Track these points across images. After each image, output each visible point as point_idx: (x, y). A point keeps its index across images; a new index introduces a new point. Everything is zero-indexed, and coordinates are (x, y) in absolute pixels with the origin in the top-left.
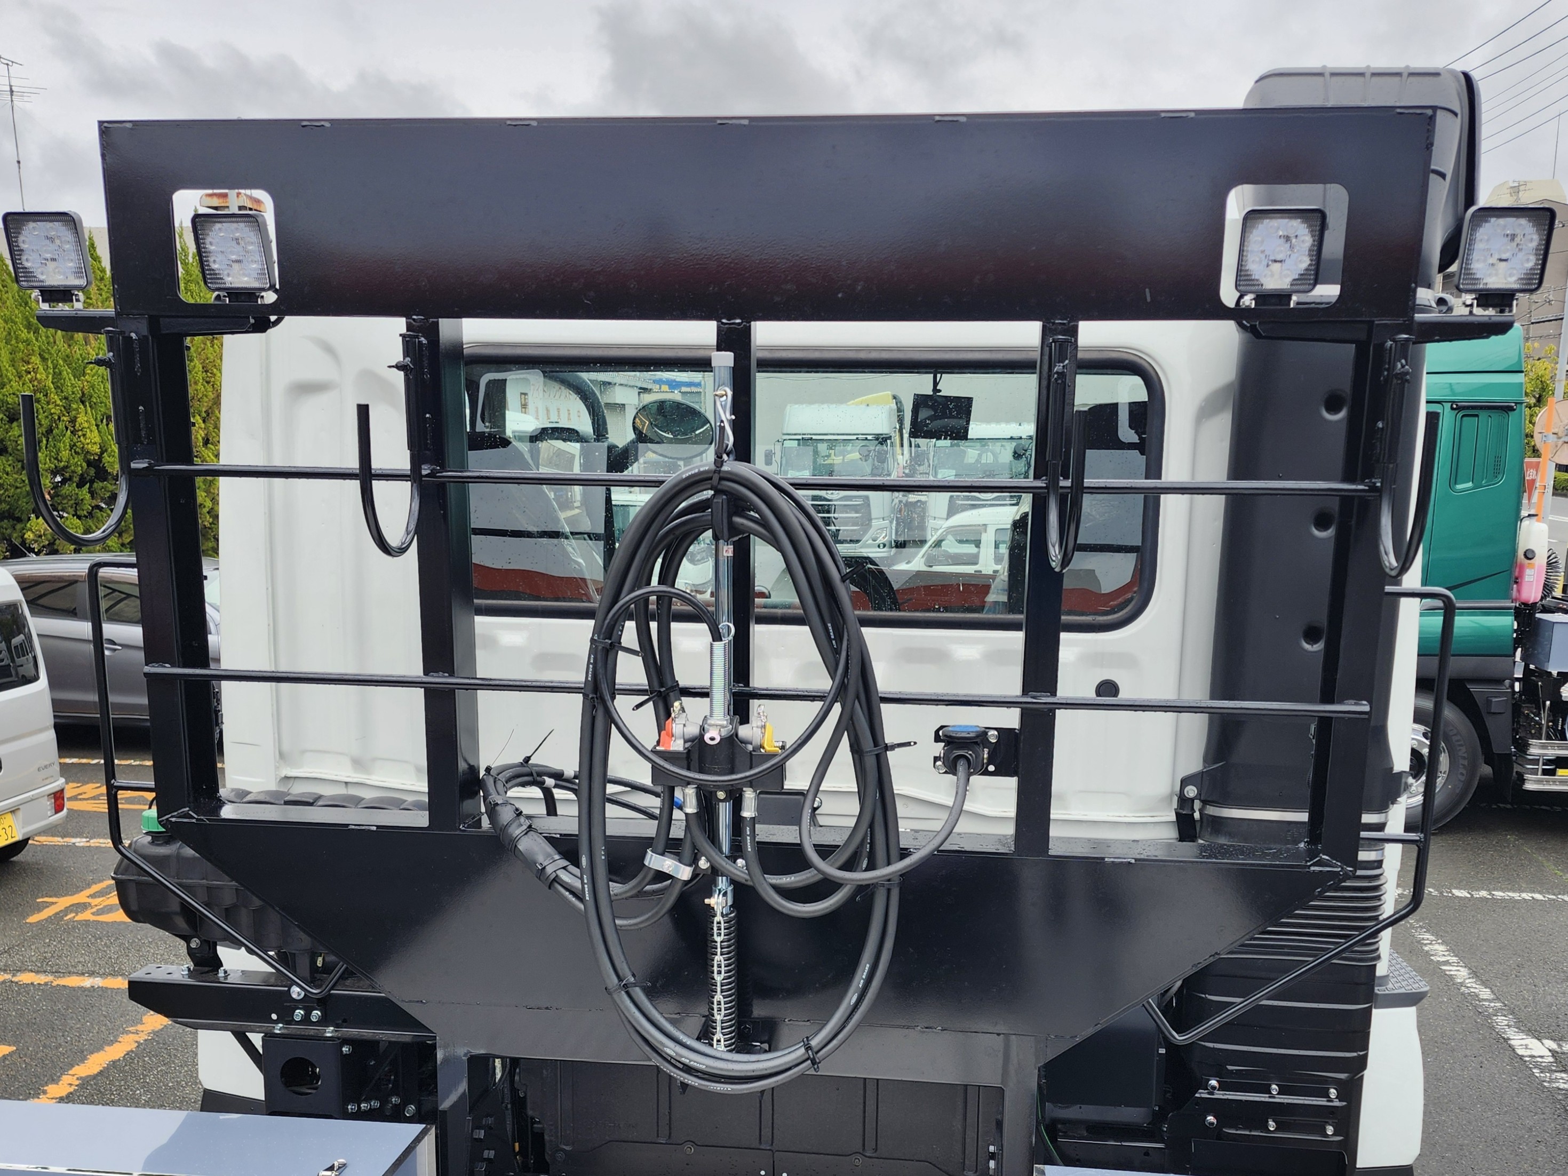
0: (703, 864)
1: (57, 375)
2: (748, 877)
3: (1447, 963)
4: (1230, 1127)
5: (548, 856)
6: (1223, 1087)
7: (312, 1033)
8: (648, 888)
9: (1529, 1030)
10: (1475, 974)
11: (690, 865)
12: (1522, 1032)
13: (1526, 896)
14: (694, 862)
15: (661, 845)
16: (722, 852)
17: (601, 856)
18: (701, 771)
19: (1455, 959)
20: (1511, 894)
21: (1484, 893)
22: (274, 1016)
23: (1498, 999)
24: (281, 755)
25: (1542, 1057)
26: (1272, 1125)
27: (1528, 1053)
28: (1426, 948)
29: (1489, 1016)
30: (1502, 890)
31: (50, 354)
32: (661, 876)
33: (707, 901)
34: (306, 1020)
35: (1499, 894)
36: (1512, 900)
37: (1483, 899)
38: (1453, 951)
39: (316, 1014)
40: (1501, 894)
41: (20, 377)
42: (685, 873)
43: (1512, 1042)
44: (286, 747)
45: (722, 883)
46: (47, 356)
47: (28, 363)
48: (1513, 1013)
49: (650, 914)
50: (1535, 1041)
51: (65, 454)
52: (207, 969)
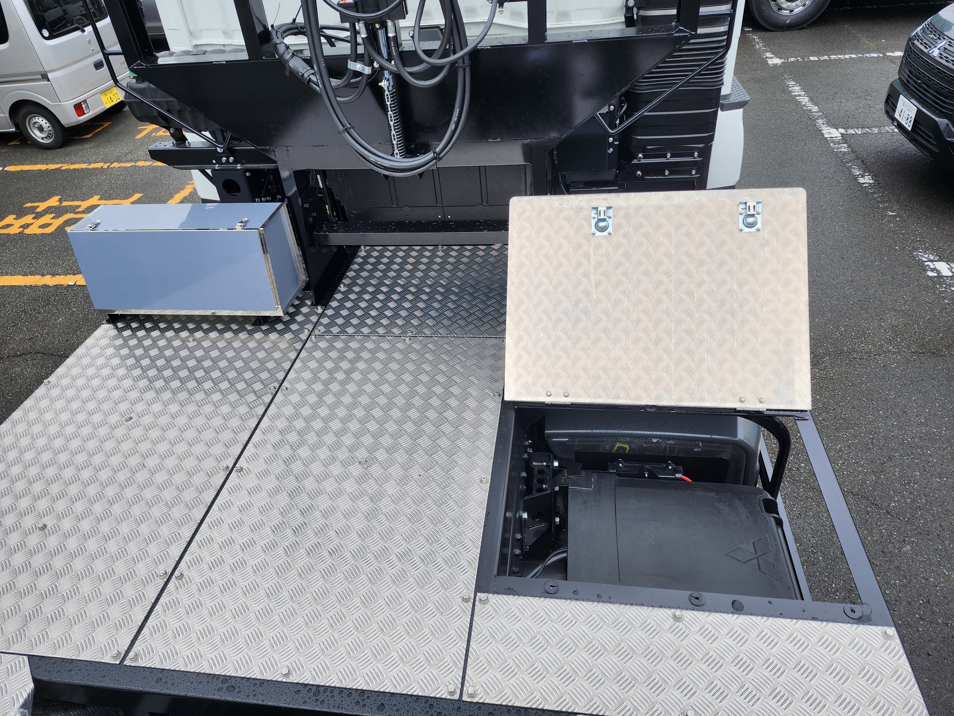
0: (376, 65)
2: (396, 69)
3: (799, 95)
4: (648, 176)
5: (305, 68)
6: (644, 157)
7: (231, 168)
8: (352, 81)
9: (833, 125)
10: (812, 100)
11: (369, 66)
12: (829, 126)
13: (847, 56)
14: (371, 64)
15: (353, 57)
16: (383, 58)
17: (323, 65)
18: (364, 13)
19: (803, 93)
20: (839, 56)
21: (826, 57)
22: (214, 161)
23: (820, 111)
24: (191, 34)
25: (836, 137)
26: (667, 173)
27: (830, 136)
28: (790, 89)
29: (815, 120)
30: (836, 55)
32: (357, 74)
33: (380, 84)
34: (228, 162)
35: (833, 57)
36: (840, 60)
37: (825, 60)
38: (803, 89)
39: (231, 159)
40: (835, 57)
42: (367, 70)
43: (823, 132)
44: (192, 29)
45: (386, 74)
48: (826, 117)
49: (355, 94)
50: (835, 130)
52: (181, 142)
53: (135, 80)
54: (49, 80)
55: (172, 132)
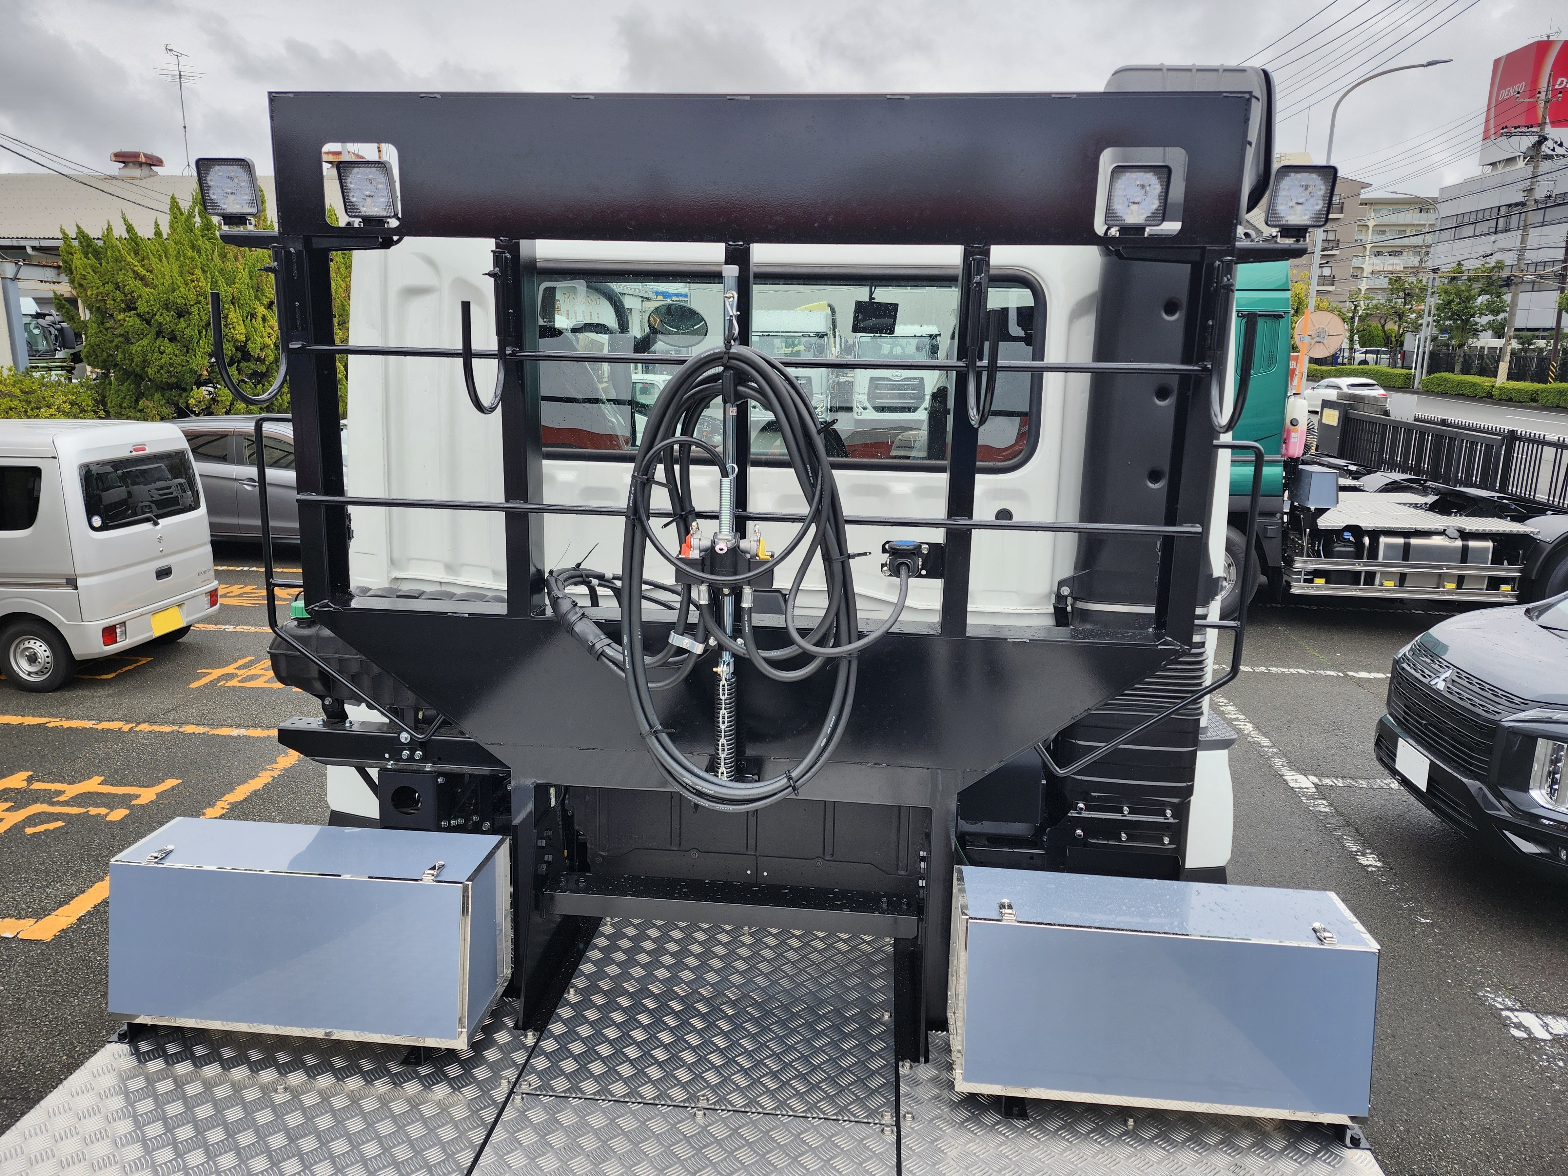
52: (336, 720)
53: (296, 623)
54: (76, 588)
55: (327, 703)
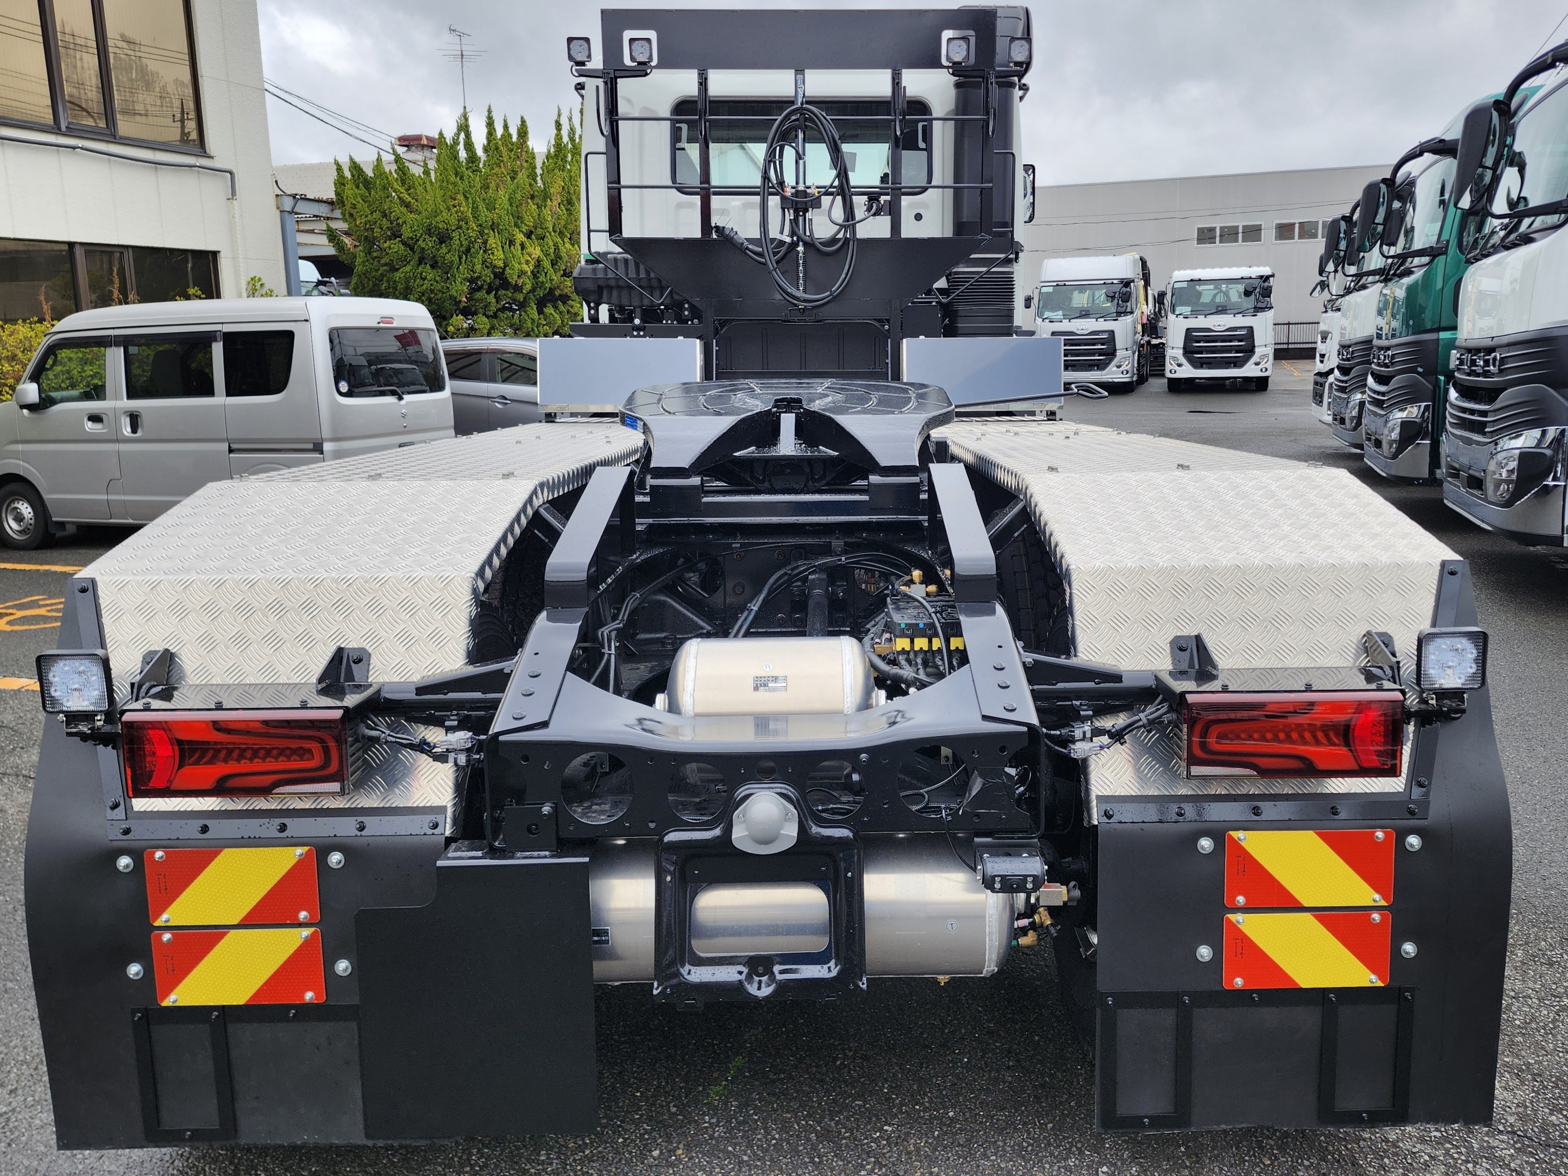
1: (475, 209)
31: (471, 194)
41: (449, 210)
46: (468, 195)
47: (455, 199)
51: (478, 267)
